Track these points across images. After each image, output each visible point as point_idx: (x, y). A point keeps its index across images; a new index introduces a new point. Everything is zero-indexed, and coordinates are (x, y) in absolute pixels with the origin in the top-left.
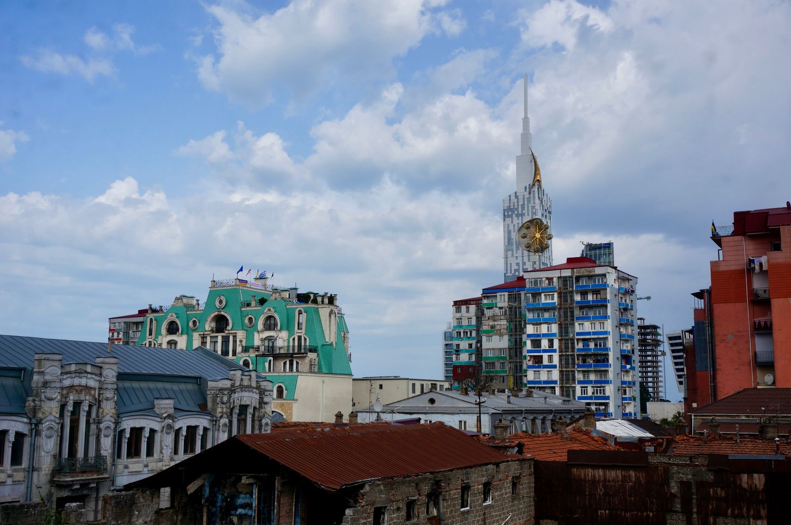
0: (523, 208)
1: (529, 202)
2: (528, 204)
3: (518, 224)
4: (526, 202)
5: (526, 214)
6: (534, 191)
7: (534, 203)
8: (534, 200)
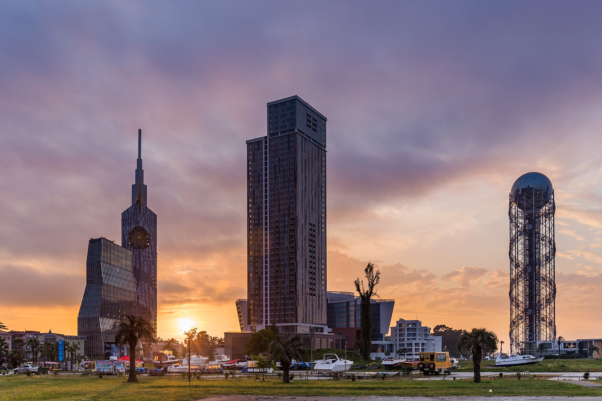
0: (131, 220)
1: (134, 216)
2: (134, 217)
3: (129, 230)
4: (133, 216)
5: (133, 224)
6: (137, 208)
7: (137, 216)
8: (137, 214)
